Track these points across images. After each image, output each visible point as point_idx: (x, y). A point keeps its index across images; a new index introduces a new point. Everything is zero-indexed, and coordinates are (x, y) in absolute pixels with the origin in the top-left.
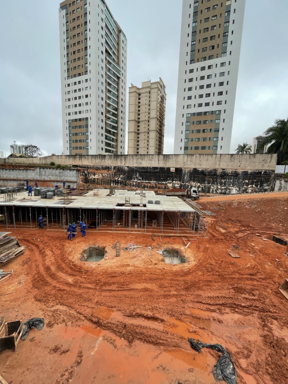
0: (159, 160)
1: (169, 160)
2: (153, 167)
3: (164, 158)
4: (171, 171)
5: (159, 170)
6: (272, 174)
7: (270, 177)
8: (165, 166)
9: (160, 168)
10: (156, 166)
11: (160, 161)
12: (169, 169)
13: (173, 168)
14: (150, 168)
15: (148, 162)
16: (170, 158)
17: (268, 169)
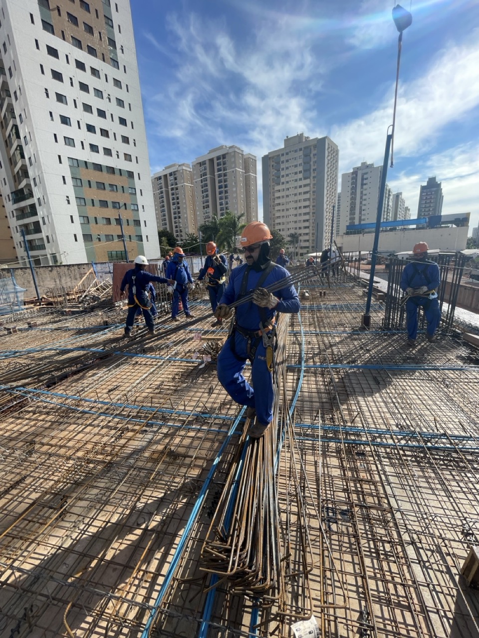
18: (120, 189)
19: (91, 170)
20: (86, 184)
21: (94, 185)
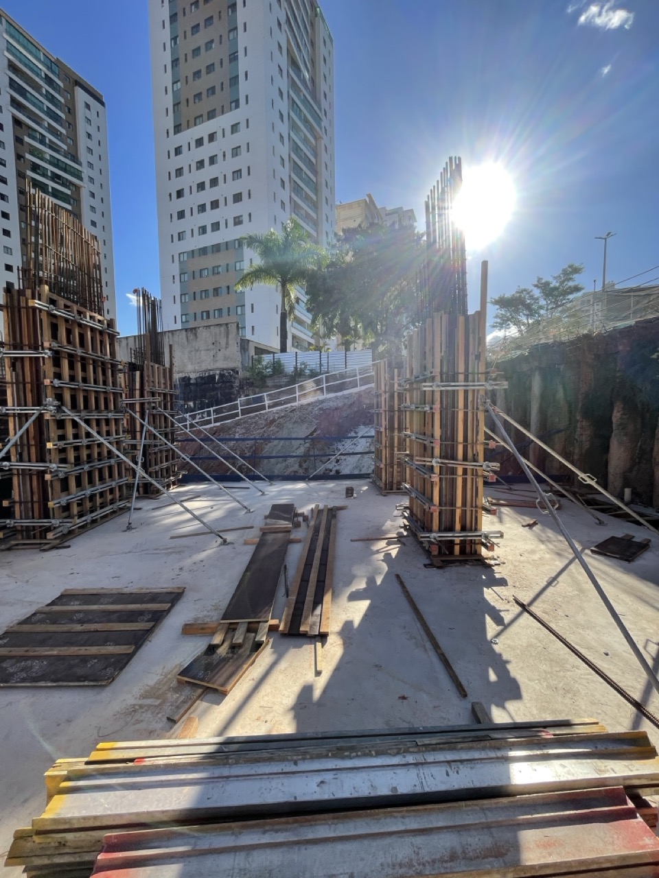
6: (235, 378)
7: (232, 387)
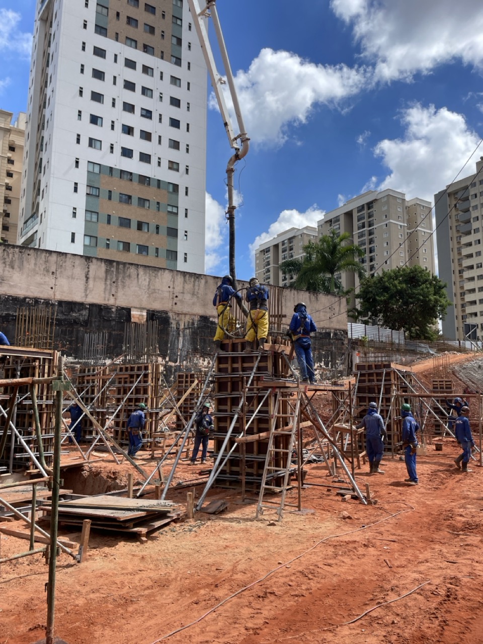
0: (87, 278)
1: (127, 282)
2: (61, 303)
3: (107, 272)
4: (133, 320)
5: (85, 313)
6: (344, 337)
8: (111, 302)
9: (92, 305)
10: (78, 297)
11: (91, 282)
12: (125, 313)
13: (142, 309)
14: (47, 303)
15: (38, 278)
16: (129, 276)
17: (338, 327)
18: (154, 206)
19: (116, 178)
20: (104, 195)
21: (116, 197)
